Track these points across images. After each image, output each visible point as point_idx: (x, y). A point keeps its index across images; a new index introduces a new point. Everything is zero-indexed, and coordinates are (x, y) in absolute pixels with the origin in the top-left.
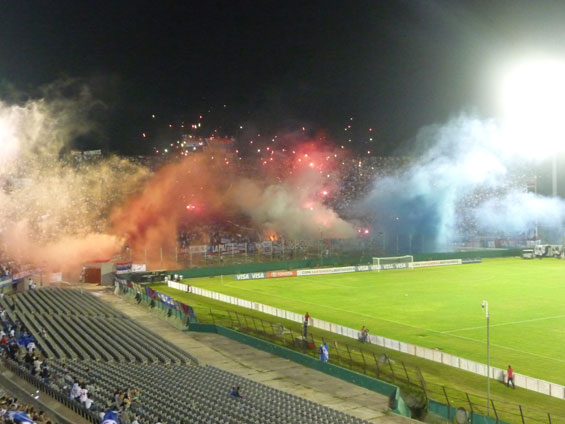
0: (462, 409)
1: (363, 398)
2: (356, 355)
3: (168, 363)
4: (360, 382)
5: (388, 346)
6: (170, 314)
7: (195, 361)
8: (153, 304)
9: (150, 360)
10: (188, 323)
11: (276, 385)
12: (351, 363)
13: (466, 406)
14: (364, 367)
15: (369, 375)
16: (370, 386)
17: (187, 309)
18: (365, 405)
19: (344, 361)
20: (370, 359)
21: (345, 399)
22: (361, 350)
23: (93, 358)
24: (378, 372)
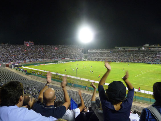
0: (73, 84)
1: (57, 83)
2: (56, 77)
3: (23, 80)
4: (56, 81)
5: (61, 75)
6: (23, 72)
7: (28, 79)
8: (19, 70)
9: (19, 80)
10: (26, 73)
11: (42, 82)
12: (55, 78)
13: (73, 83)
14: (57, 78)
15: (58, 80)
16: (58, 81)
17: (26, 71)
18: (57, 84)
19: (54, 78)
20: (58, 77)
21: (54, 84)
22: (56, 76)
23: (8, 80)
24: (59, 79)
